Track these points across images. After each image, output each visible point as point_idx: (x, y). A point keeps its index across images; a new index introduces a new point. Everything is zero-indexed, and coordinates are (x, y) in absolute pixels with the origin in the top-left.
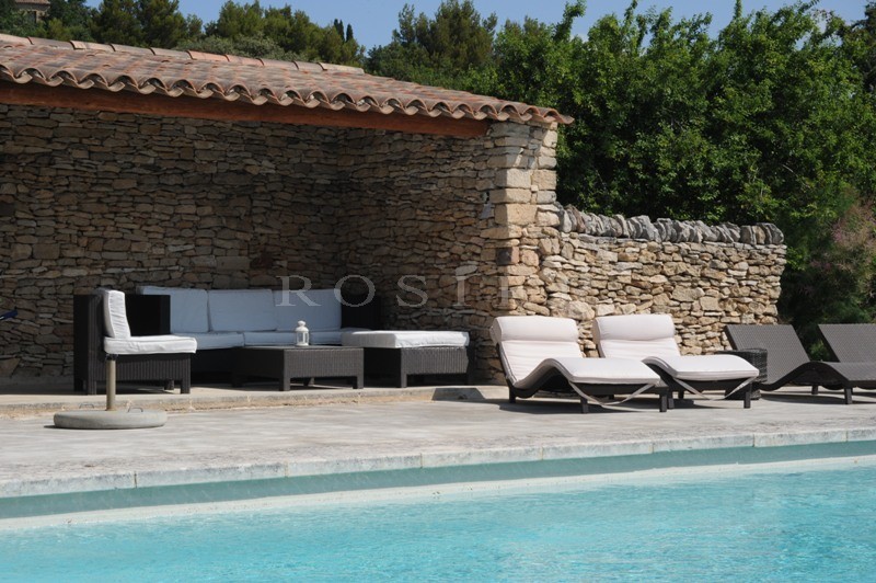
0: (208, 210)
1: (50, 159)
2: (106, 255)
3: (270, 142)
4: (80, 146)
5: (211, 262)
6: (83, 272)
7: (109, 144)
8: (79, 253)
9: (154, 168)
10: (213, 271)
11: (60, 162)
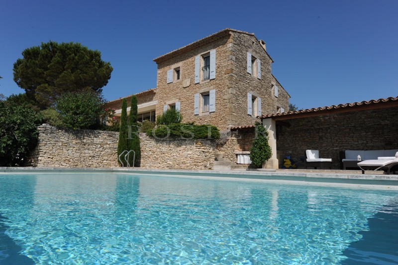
0: (370, 133)
1: (329, 128)
2: (343, 145)
3: (387, 116)
4: (336, 124)
5: (372, 144)
6: (338, 148)
7: (342, 123)
8: (337, 145)
9: (354, 126)
10: (372, 146)
11: (331, 128)
